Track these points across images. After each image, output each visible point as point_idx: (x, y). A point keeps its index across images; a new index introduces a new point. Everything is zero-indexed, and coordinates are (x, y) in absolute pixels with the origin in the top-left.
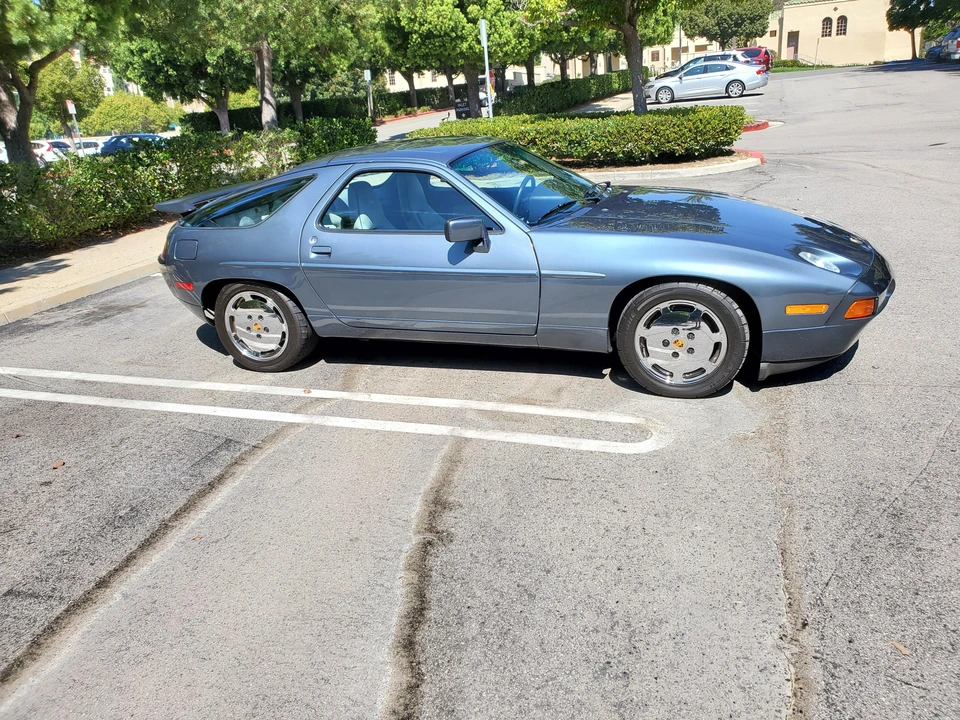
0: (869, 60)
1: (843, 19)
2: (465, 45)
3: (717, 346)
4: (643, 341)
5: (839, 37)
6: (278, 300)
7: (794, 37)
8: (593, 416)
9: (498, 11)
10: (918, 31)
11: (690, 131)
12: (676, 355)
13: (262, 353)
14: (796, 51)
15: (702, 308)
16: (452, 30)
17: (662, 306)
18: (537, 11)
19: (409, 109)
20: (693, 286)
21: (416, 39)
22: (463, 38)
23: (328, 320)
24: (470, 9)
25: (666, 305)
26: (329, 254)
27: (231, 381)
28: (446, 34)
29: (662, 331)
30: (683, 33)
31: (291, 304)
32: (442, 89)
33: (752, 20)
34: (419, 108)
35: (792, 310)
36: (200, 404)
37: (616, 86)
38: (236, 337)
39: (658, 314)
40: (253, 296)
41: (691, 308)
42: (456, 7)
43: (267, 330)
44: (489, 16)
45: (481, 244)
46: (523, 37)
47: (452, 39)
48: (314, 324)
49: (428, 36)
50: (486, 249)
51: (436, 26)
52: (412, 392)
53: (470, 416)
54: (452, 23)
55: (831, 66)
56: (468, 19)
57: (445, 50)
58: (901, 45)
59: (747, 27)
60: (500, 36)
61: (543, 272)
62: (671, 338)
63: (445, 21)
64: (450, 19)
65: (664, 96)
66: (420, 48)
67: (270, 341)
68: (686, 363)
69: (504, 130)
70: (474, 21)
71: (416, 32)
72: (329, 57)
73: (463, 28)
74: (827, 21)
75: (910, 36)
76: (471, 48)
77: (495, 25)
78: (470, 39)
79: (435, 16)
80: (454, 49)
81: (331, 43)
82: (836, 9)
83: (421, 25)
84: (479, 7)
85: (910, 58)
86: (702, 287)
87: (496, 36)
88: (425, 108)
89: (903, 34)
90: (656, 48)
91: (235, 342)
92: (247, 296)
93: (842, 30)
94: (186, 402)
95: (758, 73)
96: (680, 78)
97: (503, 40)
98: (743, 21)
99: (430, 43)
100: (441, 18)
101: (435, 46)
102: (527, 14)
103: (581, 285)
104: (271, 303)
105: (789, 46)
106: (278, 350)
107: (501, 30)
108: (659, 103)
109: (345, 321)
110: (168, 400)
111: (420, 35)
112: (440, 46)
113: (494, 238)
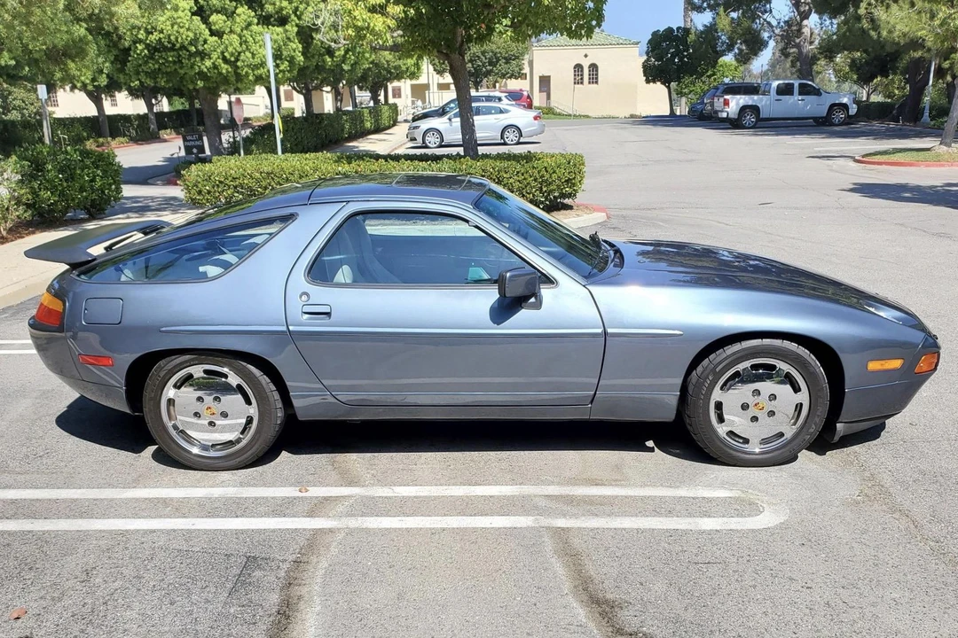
0: (624, 112)
1: (594, 67)
2: (208, 63)
3: (799, 407)
4: (719, 406)
5: (592, 85)
6: (240, 372)
7: (545, 82)
8: (682, 492)
9: (249, 24)
10: (673, 85)
11: (535, 180)
12: (755, 419)
13: (213, 446)
14: (549, 97)
15: (784, 367)
16: (191, 44)
17: (740, 367)
18: (362, 29)
19: (101, 140)
20: (767, 341)
21: (142, 51)
22: (203, 55)
23: (309, 400)
24: (214, 18)
25: (747, 364)
26: (328, 314)
27: (176, 485)
28: (183, 47)
29: (743, 392)
30: (431, 67)
31: (265, 380)
32: (139, 117)
33: (508, 61)
34: (114, 138)
35: (874, 366)
36: (161, 517)
37: (368, 125)
38: (175, 427)
39: (737, 374)
40: (206, 372)
41: (773, 367)
42: (193, 14)
43: (224, 415)
44: (238, 30)
45: (533, 300)
46: (281, 59)
47: (191, 55)
48: (297, 403)
49: (156, 49)
50: (538, 305)
51: (169, 36)
52: (442, 481)
53: (542, 503)
54: (191, 35)
55: (587, 117)
56: (210, 30)
57: (181, 68)
58: (656, 99)
59: (502, 66)
60: (253, 55)
61: (609, 331)
62: (751, 400)
63: (181, 30)
64: (188, 29)
65: (432, 140)
66: (146, 63)
67: (224, 429)
68: (767, 427)
69: (316, 170)
70: (218, 34)
71: (140, 41)
72: (65, 65)
73: (205, 41)
74: (579, 67)
75: (666, 90)
76: (215, 67)
77: (246, 42)
78: (215, 56)
79: (168, 23)
80: (192, 67)
81: (66, 46)
82: (586, 56)
83: (149, 33)
84: (224, 17)
85: (668, 113)
86: (777, 342)
87: (249, 55)
88: (122, 139)
89: (659, 89)
90: (396, 84)
91: (173, 433)
92: (197, 371)
93: (594, 79)
94: (136, 516)
95: (535, 118)
96: (450, 119)
97: (257, 61)
98: (498, 60)
99: (161, 57)
100: (176, 27)
101: (167, 61)
102: (350, 32)
103: (651, 345)
104: (234, 380)
105: (540, 91)
106: (239, 441)
107: (254, 48)
108: (427, 147)
109: (343, 397)
110: (104, 516)
111: (148, 46)
112: (174, 62)
113: (546, 292)
